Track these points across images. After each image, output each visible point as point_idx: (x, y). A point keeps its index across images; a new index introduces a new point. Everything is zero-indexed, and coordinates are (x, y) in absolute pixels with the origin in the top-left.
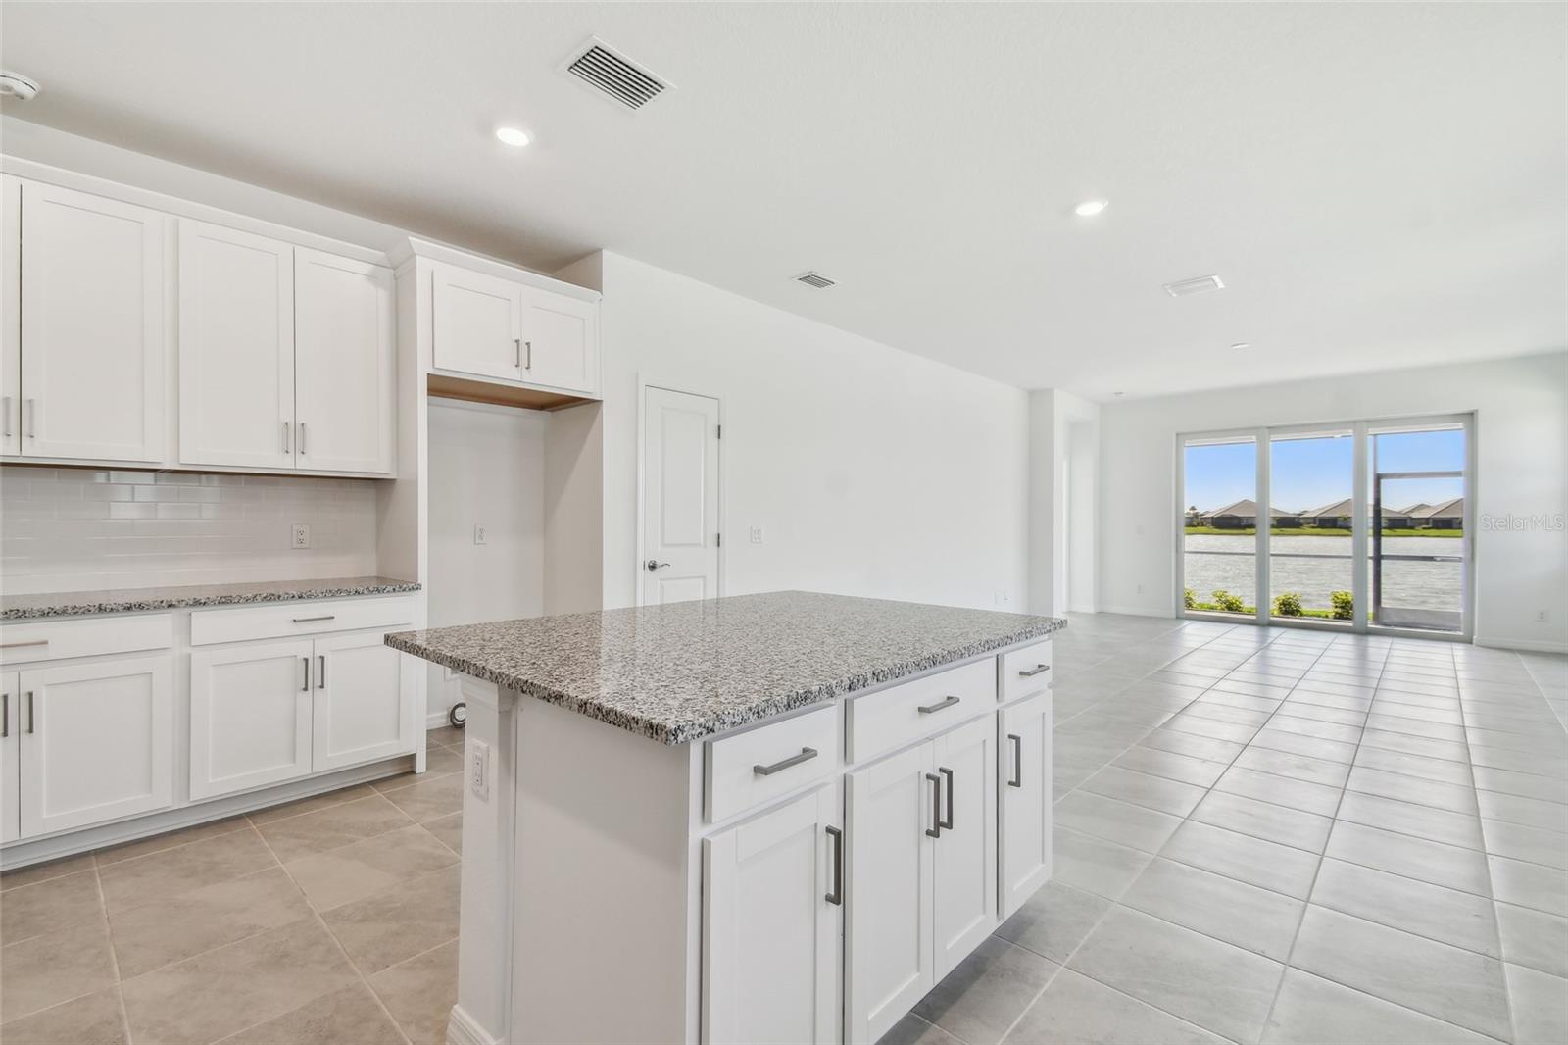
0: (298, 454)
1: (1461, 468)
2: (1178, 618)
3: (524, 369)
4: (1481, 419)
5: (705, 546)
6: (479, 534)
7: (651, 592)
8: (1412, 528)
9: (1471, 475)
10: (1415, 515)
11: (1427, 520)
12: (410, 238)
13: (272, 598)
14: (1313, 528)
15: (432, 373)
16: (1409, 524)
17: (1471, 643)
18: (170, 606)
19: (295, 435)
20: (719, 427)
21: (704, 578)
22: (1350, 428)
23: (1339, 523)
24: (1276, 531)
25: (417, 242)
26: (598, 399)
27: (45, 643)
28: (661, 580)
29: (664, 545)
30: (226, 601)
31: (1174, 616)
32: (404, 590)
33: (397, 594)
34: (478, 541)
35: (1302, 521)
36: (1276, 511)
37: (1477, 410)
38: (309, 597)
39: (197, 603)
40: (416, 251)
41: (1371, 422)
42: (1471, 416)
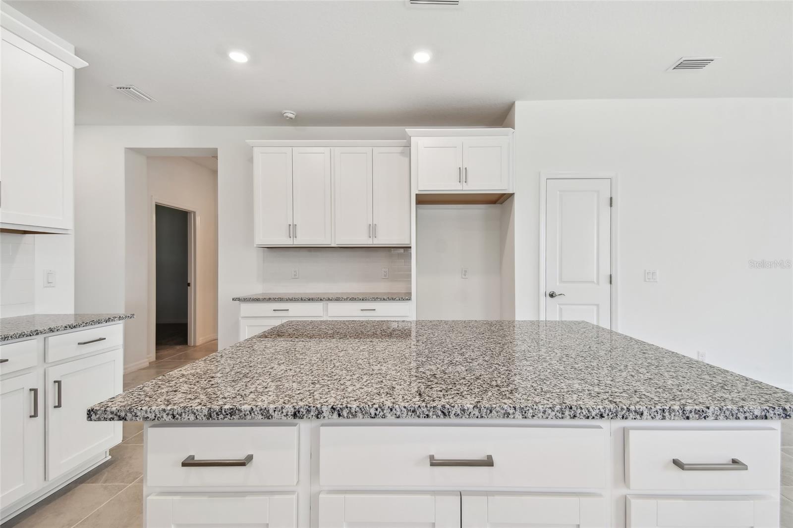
0: (374, 238)
3: (464, 183)
5: (598, 283)
6: (465, 273)
7: (551, 312)
12: (406, 130)
13: (353, 299)
15: (417, 193)
18: (321, 300)
19: (372, 230)
20: (611, 198)
21: (598, 305)
25: (410, 130)
26: (511, 192)
27: (288, 310)
28: (559, 304)
29: (561, 281)
30: (338, 299)
32: (404, 300)
33: (401, 301)
34: (463, 277)
38: (366, 300)
39: (329, 299)
40: (410, 135)
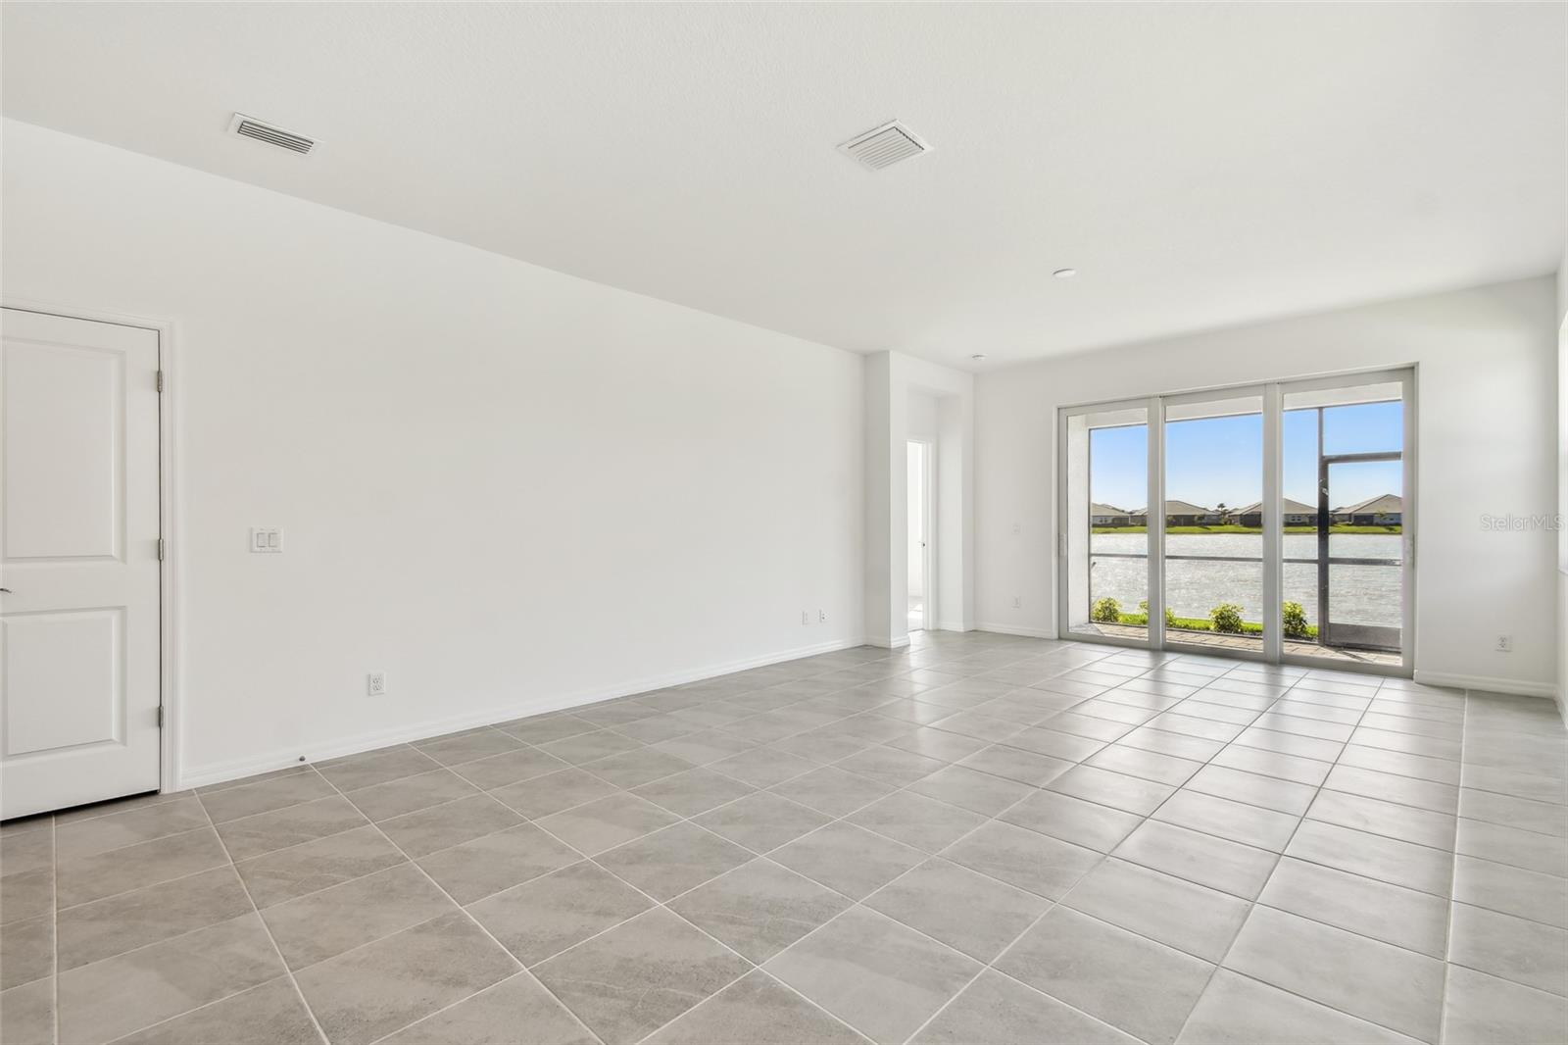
1: (1399, 448)
2: (1060, 638)
4: (1423, 376)
5: (124, 558)
9: (1408, 456)
14: (1348, 525)
17: (1412, 679)
20: (159, 374)
21: (121, 609)
22: (1259, 395)
29: (6, 557)
31: (1056, 636)
35: (1337, 519)
37: (1418, 363)
41: (1285, 384)
42: (1409, 373)
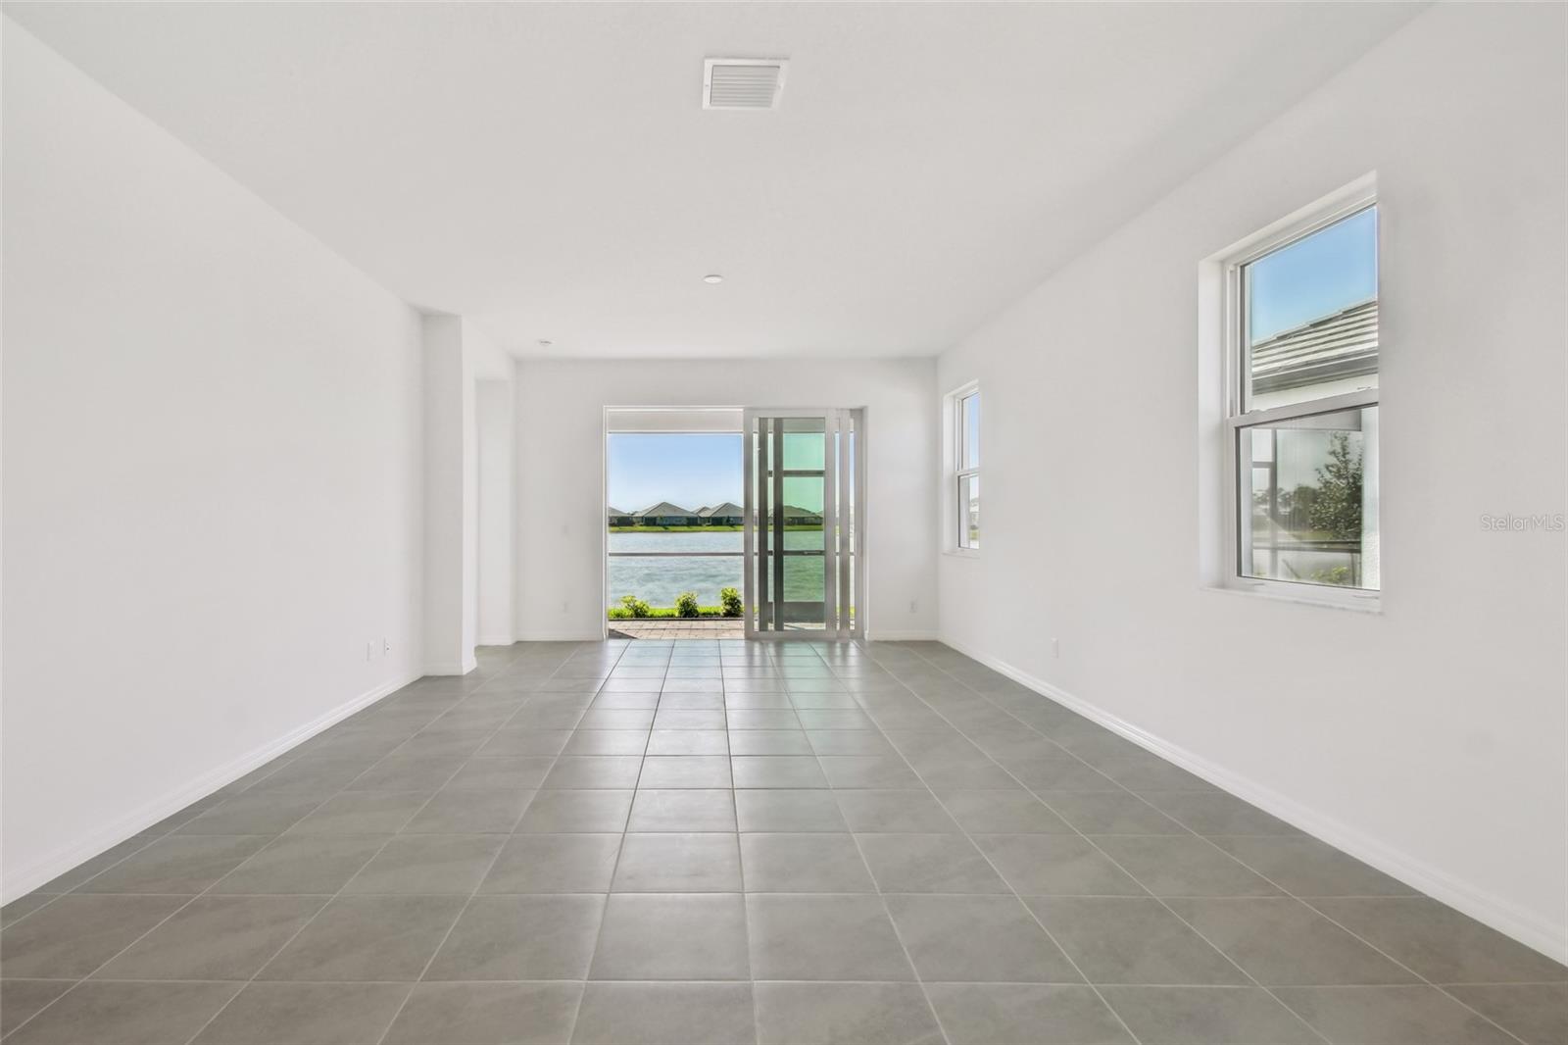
4: (871, 418)
8: (700, 525)
10: (702, 515)
11: (708, 519)
16: (699, 522)
17: (864, 638)
23: (658, 522)
24: (617, 529)
31: (604, 637)
35: (634, 520)
36: (613, 510)
37: (866, 407)
42: (859, 414)
